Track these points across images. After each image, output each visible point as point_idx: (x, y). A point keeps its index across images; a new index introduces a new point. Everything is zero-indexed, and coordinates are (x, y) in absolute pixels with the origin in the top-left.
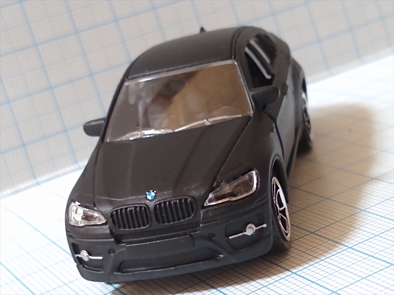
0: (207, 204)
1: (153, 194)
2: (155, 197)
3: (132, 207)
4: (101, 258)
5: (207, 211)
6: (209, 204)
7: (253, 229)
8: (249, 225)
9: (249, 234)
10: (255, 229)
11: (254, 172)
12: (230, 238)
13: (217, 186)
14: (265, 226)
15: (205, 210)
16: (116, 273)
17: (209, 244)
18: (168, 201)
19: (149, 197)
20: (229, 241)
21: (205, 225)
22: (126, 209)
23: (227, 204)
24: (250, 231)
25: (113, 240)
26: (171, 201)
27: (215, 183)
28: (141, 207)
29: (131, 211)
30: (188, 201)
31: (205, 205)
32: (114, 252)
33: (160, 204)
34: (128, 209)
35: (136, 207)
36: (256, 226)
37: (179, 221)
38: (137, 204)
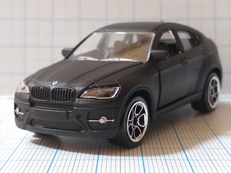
0: (82, 96)
1: (56, 83)
2: (57, 84)
3: (43, 87)
4: (23, 114)
5: (79, 100)
6: (82, 97)
7: (105, 120)
8: (103, 117)
9: (102, 122)
10: (106, 120)
11: (118, 88)
12: (90, 121)
13: (91, 88)
14: (113, 120)
15: (79, 99)
16: (28, 125)
17: (76, 121)
18: (61, 88)
19: (53, 84)
20: (88, 123)
21: (76, 108)
22: (40, 87)
23: (93, 99)
24: (103, 120)
25: (29, 104)
26: (63, 88)
27: (91, 86)
28: (47, 88)
29: (41, 89)
30: (71, 92)
31: (81, 97)
32: (29, 112)
33: (56, 89)
34: (41, 88)
35: (44, 87)
36: (108, 119)
37: (64, 102)
38: (46, 86)
